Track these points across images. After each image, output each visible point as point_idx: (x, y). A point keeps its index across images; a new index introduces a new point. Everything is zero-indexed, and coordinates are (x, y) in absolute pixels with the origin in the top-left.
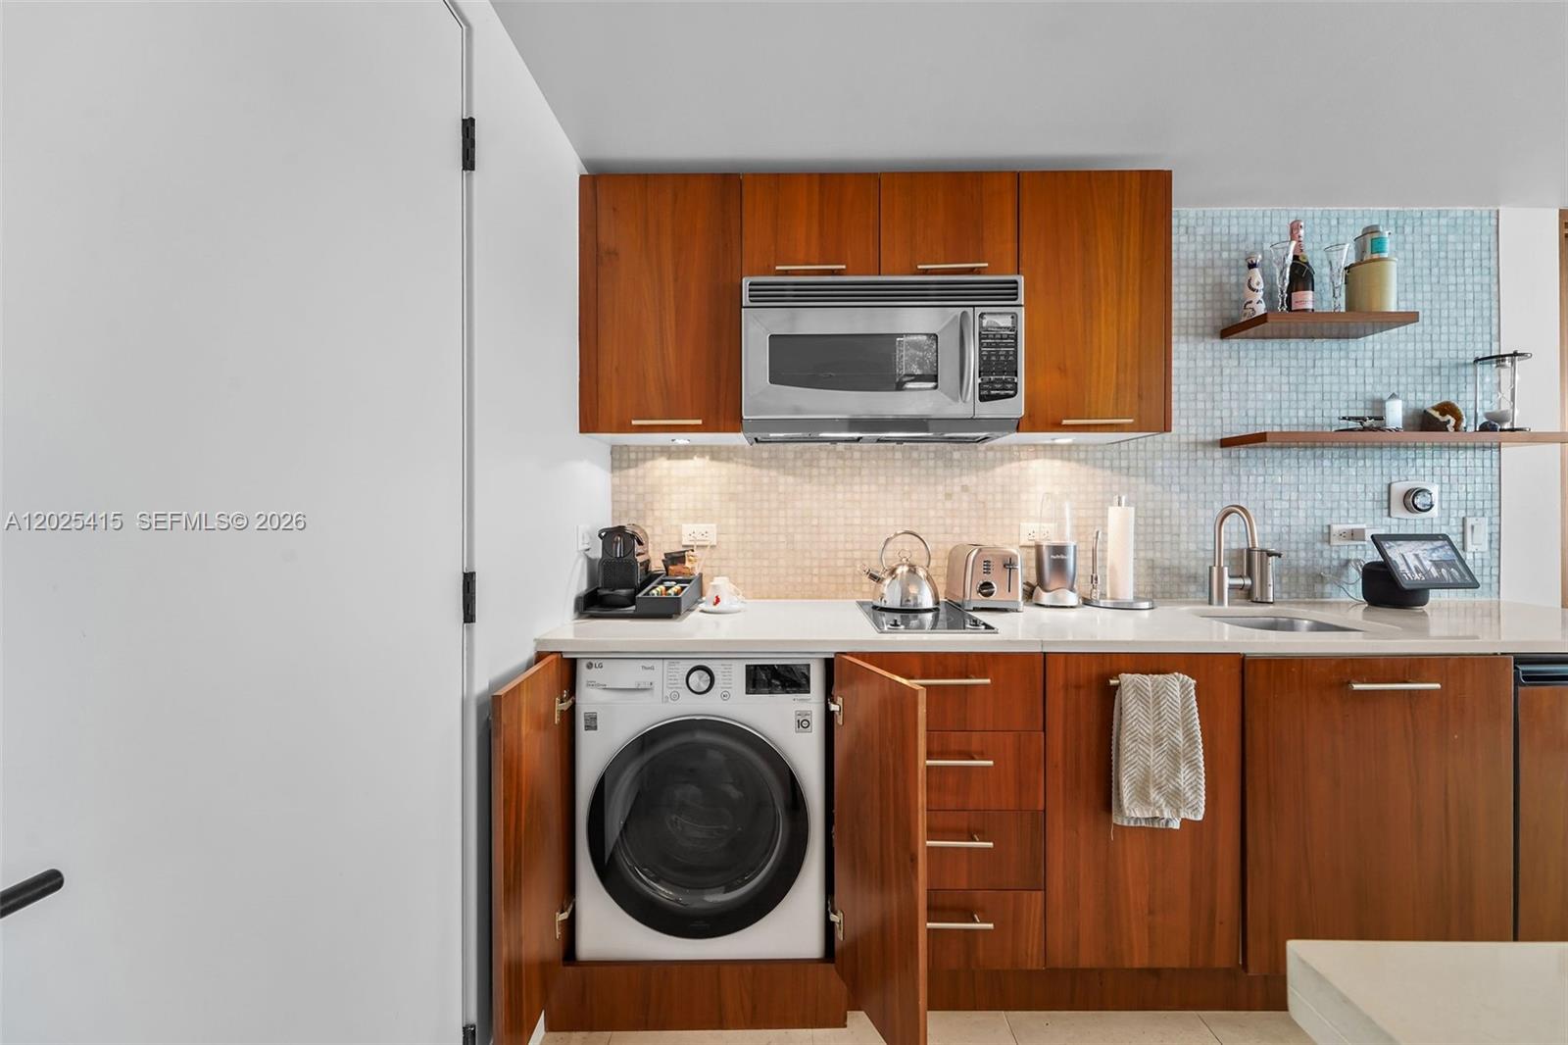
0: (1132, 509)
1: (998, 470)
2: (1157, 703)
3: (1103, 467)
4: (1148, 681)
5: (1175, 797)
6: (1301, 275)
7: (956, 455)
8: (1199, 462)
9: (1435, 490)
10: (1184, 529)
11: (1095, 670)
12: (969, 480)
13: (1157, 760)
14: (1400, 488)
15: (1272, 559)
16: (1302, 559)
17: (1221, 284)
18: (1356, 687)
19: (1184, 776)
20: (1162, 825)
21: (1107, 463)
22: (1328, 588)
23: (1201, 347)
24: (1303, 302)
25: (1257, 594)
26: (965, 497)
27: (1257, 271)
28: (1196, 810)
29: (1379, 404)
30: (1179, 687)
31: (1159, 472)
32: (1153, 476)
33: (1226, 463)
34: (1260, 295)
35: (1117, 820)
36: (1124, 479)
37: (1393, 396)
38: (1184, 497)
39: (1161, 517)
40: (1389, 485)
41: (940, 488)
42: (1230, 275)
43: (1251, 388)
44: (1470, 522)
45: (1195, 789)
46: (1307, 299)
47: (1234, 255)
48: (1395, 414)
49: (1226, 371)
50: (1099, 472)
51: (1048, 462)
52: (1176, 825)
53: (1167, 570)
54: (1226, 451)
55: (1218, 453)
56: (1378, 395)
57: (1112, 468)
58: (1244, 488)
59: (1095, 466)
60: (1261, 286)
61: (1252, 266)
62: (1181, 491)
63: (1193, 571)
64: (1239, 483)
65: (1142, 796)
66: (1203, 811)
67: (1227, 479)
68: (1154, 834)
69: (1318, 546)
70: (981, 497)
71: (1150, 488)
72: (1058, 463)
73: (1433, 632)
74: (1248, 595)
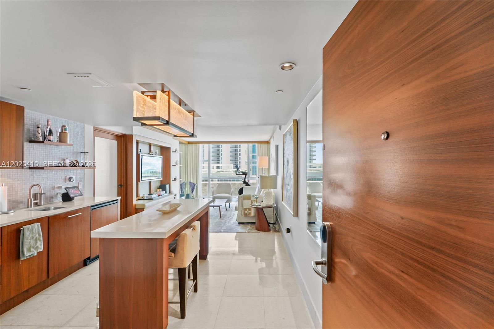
0: (7, 187)
2: (32, 230)
4: (30, 226)
5: (37, 248)
6: (50, 132)
8: (23, 173)
9: (74, 177)
10: (19, 190)
11: (15, 227)
13: (32, 242)
14: (68, 177)
15: (42, 195)
16: (48, 194)
17: (29, 129)
18: (69, 217)
19: (39, 242)
20: (33, 256)
22: (54, 199)
24: (50, 138)
25: (39, 204)
27: (40, 129)
28: (41, 249)
29: (64, 160)
30: (37, 226)
31: (11, 176)
32: (10, 177)
33: (30, 173)
34: (40, 135)
35: (22, 259)
37: (67, 159)
38: (19, 182)
39: (12, 188)
40: (66, 177)
42: (31, 127)
43: (37, 155)
44: (80, 183)
45: (41, 245)
46: (52, 138)
47: (32, 123)
48: (67, 162)
49: (31, 151)
52: (36, 255)
53: (14, 202)
54: (30, 170)
55: (29, 170)
56: (64, 158)
58: (35, 179)
60: (41, 133)
61: (38, 128)
62: (18, 180)
63: (21, 201)
64: (34, 178)
65: (29, 250)
66: (42, 249)
67: (31, 177)
68: (31, 259)
69: (52, 191)
74: (36, 204)
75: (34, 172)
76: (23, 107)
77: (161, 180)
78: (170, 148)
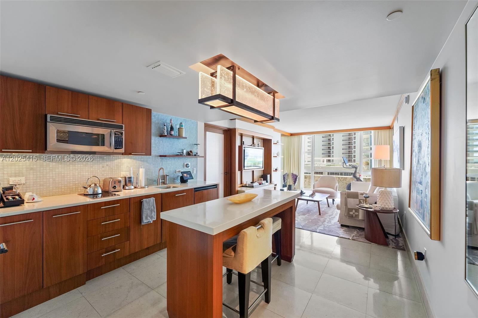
0: (144, 169)
1: (116, 161)
2: (149, 203)
3: (138, 160)
4: (147, 199)
5: (152, 217)
6: (172, 128)
7: (105, 158)
8: (156, 159)
9: (190, 164)
10: (153, 172)
11: (139, 199)
12: (109, 163)
13: (149, 212)
14: (185, 164)
15: (167, 176)
16: (172, 176)
17: (160, 127)
18: (176, 195)
19: (153, 213)
20: (150, 223)
21: (139, 159)
22: (176, 181)
23: (156, 138)
24: (172, 133)
25: (165, 183)
26: (107, 167)
27: (165, 126)
28: (155, 218)
29: (183, 150)
30: (152, 200)
31: (149, 161)
32: (148, 162)
33: (160, 159)
34: (166, 131)
35: (142, 224)
36: (143, 163)
37: (184, 149)
38: (153, 166)
39: (149, 170)
40: (184, 163)
41: (101, 165)
42: (161, 126)
43: (164, 146)
44: (194, 169)
45: (155, 215)
46: (173, 133)
47: (162, 122)
48: (185, 152)
49: (161, 143)
50: (137, 161)
51: (127, 159)
52: (152, 222)
53: (150, 180)
54: (160, 157)
55: (159, 158)
56: (182, 149)
57: (140, 160)
58: (163, 164)
59: (137, 160)
60: (166, 130)
61: (165, 125)
62: (153, 165)
63: (155, 180)
64: (163, 163)
65: (146, 218)
66: (156, 218)
67: (161, 162)
68: (149, 224)
69: (174, 174)
70: (111, 167)
71: (147, 164)
72: (129, 159)
73: (189, 186)
74: (164, 183)
75: (162, 159)
76: (151, 109)
77: (263, 170)
78: (271, 140)
